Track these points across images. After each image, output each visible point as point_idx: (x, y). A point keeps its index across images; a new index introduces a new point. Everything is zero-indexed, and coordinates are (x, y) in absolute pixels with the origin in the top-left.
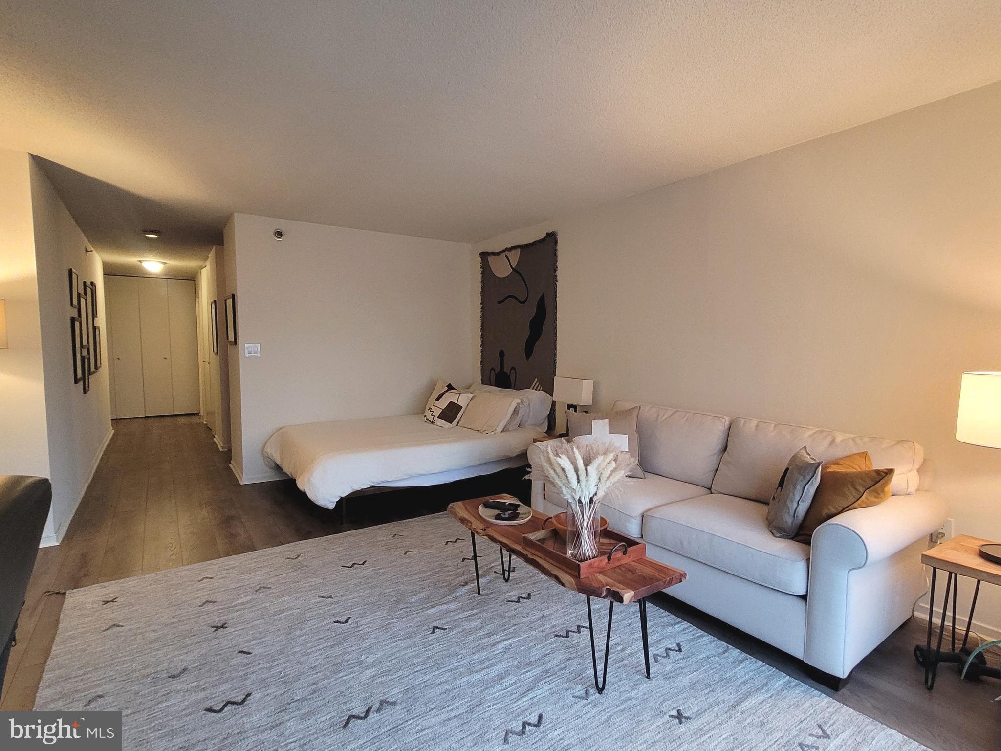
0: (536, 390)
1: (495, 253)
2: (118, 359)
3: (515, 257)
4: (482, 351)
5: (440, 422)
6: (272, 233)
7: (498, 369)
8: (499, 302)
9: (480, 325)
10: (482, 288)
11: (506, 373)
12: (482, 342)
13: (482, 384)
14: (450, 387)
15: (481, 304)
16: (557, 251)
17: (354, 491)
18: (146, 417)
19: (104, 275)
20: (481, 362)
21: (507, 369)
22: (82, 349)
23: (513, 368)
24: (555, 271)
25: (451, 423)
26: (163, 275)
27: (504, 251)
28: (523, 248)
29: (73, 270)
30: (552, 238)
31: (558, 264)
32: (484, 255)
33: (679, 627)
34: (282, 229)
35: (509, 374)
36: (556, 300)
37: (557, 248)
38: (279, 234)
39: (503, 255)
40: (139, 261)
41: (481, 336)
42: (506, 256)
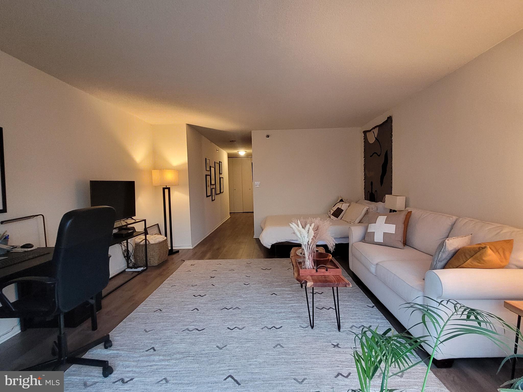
0: (383, 202)
1: (369, 131)
2: (235, 190)
3: (376, 131)
4: (365, 182)
5: (332, 217)
6: (265, 137)
7: (370, 192)
8: (371, 156)
9: (364, 169)
10: (364, 149)
11: (373, 193)
12: (365, 177)
13: (365, 200)
14: (342, 200)
15: (364, 158)
16: (392, 126)
17: (277, 242)
18: (243, 212)
19: (228, 158)
20: (364, 188)
21: (374, 192)
22: (211, 186)
23: (376, 191)
24: (391, 137)
25: (337, 218)
26: (246, 156)
27: (372, 129)
28: (380, 126)
29: (207, 158)
30: (390, 119)
31: (393, 134)
32: (365, 132)
33: (380, 321)
34: (269, 134)
35: (374, 194)
36: (392, 153)
37: (392, 124)
38: (268, 136)
39: (372, 131)
40: (238, 152)
41: (364, 174)
42: (373, 132)
